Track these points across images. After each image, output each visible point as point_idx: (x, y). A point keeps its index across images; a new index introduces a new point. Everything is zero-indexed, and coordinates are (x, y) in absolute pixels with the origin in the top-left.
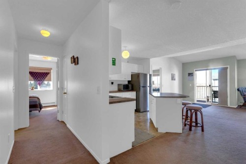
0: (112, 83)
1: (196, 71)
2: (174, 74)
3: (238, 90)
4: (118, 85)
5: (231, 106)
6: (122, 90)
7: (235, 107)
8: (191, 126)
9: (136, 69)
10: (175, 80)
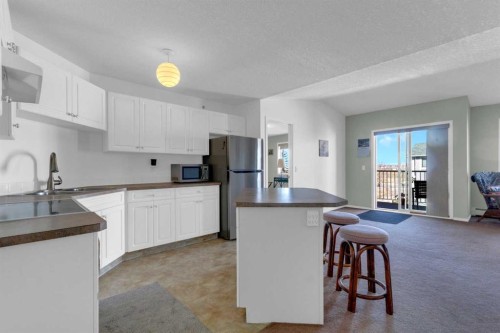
0: (154, 162)
1: (375, 134)
2: (325, 142)
3: (473, 179)
4: (174, 167)
5: (456, 219)
6: (181, 180)
7: (467, 220)
8: (353, 296)
9: (222, 124)
10: (327, 155)
